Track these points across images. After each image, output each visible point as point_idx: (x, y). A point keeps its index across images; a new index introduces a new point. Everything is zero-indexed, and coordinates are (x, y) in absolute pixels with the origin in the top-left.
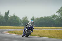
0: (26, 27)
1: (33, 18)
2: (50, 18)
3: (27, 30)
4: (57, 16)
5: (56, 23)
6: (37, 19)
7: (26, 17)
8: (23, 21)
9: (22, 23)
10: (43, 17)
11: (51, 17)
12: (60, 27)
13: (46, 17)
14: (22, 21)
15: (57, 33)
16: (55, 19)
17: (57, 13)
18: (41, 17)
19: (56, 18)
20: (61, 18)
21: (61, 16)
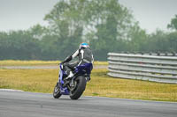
0: (69, 67)
3: (71, 75)
4: (45, 28)
10: (5, 34)
11: (28, 32)
13: (14, 33)
16: (39, 37)
17: (45, 19)
19: (44, 34)
20: (58, 34)
21: (58, 30)
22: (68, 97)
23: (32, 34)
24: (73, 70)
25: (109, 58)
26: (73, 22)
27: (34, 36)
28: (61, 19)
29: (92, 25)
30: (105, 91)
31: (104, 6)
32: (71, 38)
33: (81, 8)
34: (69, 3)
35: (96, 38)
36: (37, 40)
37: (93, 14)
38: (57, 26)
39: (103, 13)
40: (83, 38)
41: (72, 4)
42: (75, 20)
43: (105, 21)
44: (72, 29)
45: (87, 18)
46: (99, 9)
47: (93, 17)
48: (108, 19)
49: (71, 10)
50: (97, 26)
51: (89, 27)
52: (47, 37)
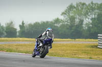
1: (23, 23)
2: (50, 24)
4: (62, 20)
5: (60, 33)
6: (30, 25)
7: (12, 23)
8: (7, 29)
9: (6, 32)
10: (39, 23)
11: (52, 22)
12: (67, 38)
13: (44, 23)
14: (5, 29)
15: (63, 48)
16: (58, 25)
17: (62, 15)
18: (36, 23)
19: (61, 24)
20: (69, 24)
21: (69, 21)
22: (39, 57)
23: (54, 23)
24: (42, 42)
25: (99, 37)
26: (78, 17)
27: (55, 25)
28: (71, 15)
29: (88, 18)
30: (96, 57)
31: (96, 7)
32: (77, 25)
33: (82, 9)
34: (75, 6)
35: (91, 26)
36: (57, 27)
37: (90, 12)
38: (68, 19)
39: (95, 11)
40: (84, 26)
41: (77, 7)
42: (79, 15)
43: (96, 16)
44: (77, 20)
45: (86, 14)
46: (93, 9)
47: (89, 14)
48: (98, 15)
49: (76, 9)
50: (92, 19)
51: (87, 19)
52: (62, 25)
